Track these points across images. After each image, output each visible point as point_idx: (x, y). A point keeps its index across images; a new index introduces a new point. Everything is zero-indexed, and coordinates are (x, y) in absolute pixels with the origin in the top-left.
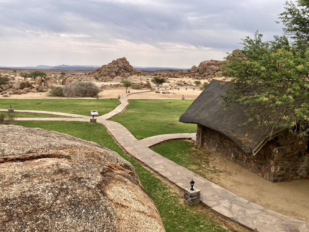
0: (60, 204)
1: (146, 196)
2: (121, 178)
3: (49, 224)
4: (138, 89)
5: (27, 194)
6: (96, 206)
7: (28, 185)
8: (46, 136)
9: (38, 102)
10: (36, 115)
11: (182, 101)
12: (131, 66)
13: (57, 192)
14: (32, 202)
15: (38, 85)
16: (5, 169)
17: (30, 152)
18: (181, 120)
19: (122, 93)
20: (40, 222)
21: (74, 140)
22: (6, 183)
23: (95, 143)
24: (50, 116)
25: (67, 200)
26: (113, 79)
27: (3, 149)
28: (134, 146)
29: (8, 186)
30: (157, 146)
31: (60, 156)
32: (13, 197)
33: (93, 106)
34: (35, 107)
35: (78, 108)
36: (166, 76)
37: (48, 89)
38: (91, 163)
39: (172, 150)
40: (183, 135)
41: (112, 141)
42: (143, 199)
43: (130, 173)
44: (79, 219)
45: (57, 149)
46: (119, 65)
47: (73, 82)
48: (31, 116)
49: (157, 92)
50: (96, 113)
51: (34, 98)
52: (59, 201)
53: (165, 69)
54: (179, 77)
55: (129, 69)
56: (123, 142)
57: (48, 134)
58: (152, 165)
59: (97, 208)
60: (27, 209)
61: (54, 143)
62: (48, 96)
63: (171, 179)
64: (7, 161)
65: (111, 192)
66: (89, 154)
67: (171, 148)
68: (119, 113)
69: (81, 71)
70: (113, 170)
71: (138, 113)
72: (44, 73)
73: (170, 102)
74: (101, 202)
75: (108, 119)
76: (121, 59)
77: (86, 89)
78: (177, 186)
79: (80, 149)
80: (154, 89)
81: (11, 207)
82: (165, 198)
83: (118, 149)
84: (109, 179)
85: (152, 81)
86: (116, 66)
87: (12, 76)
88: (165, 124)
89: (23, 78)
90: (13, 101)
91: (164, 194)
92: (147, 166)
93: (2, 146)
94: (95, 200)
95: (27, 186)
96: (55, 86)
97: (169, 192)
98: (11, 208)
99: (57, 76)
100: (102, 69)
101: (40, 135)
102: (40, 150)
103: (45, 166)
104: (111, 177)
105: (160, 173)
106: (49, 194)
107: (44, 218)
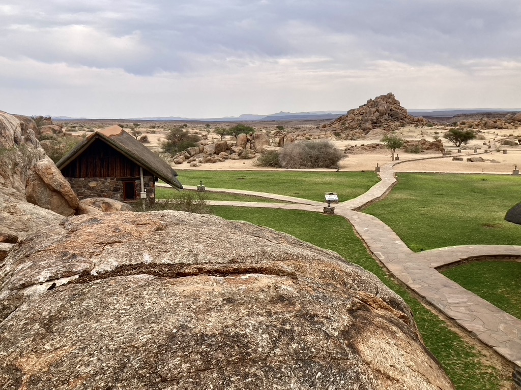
0: (280, 355)
1: (434, 365)
2: (385, 324)
3: (264, 386)
4: (416, 151)
5: (231, 331)
6: (339, 369)
7: (233, 317)
8: (256, 235)
9: (240, 175)
10: (236, 197)
11: (512, 177)
12: (402, 109)
13: (276, 335)
14: (238, 346)
15: (241, 148)
16: (199, 286)
17: (233, 261)
18: (509, 218)
19: (384, 160)
20: (250, 379)
21: (300, 245)
22: (201, 309)
23: (336, 254)
24: (258, 200)
25: (292, 350)
26: (368, 135)
27: (196, 252)
28: (406, 262)
29: (203, 313)
30: (453, 268)
31: (279, 273)
32: (211, 332)
33: (329, 184)
34: (236, 184)
35: (303, 187)
36: (477, 125)
37: (256, 154)
38: (331, 290)
39: (487, 278)
40: (514, 250)
41: (362, 250)
42: (429, 372)
43: (402, 317)
44: (310, 386)
45: (274, 260)
46: (380, 108)
47: (296, 142)
48: (229, 198)
49: (455, 159)
50: (335, 197)
51: (235, 168)
52: (278, 350)
53: (475, 112)
54: (507, 128)
55: (398, 114)
56: (384, 253)
57: (259, 232)
58: (443, 305)
59: (342, 373)
60: (231, 356)
61: (269, 249)
62: (255, 166)
63: (483, 337)
64: (202, 273)
65: (366, 348)
66: (327, 274)
67: (484, 274)
68: (376, 199)
69: (311, 122)
70: (370, 308)
71: (413, 199)
72: (251, 126)
73: (485, 177)
74: (348, 363)
75: (355, 209)
76: (383, 98)
77: (318, 153)
78: (496, 352)
79: (311, 263)
80: (449, 153)
81: (208, 348)
82: (468, 373)
83: (373, 266)
84: (362, 323)
85: (446, 136)
86: (374, 109)
87: (204, 133)
88: (473, 223)
89: (219, 137)
90: (204, 173)
91: (467, 366)
92: (430, 304)
93: (195, 247)
94: (338, 359)
95: (230, 317)
96: (267, 149)
97: (479, 363)
98: (209, 350)
99: (270, 132)
100: (347, 117)
101: (248, 233)
102: (249, 258)
103: (256, 287)
104: (367, 320)
105: (459, 322)
106: (265, 336)
107: (255, 375)
